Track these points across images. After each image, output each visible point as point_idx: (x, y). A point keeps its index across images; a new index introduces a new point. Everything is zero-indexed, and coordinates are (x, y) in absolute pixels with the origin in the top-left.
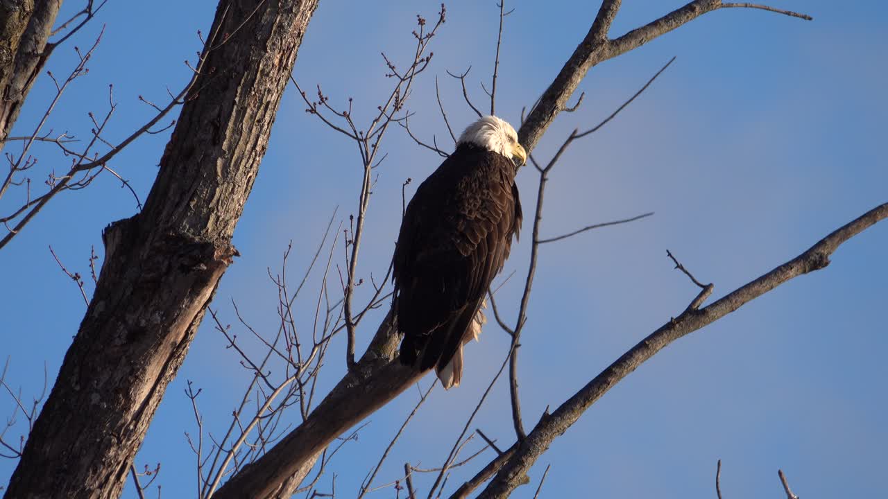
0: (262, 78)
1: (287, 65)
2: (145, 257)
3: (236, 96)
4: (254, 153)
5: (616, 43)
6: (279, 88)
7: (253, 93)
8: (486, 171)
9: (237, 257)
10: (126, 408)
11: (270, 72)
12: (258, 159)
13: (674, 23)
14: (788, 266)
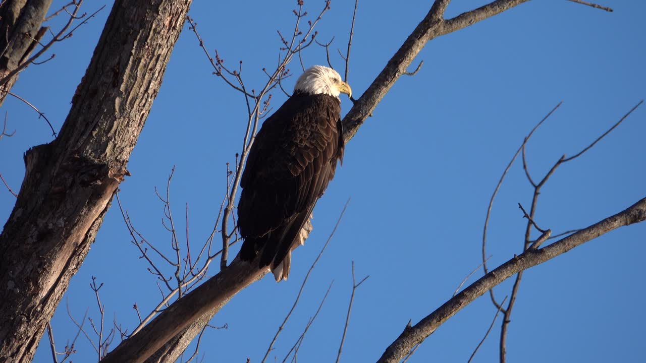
0: (154, 35)
1: (175, 26)
2: (55, 174)
3: (132, 49)
4: (146, 95)
5: (449, 22)
6: (169, 44)
7: (147, 47)
8: (316, 109)
9: (128, 177)
10: (36, 294)
11: (161, 31)
12: (150, 100)
13: (498, 9)
14: (613, 218)
